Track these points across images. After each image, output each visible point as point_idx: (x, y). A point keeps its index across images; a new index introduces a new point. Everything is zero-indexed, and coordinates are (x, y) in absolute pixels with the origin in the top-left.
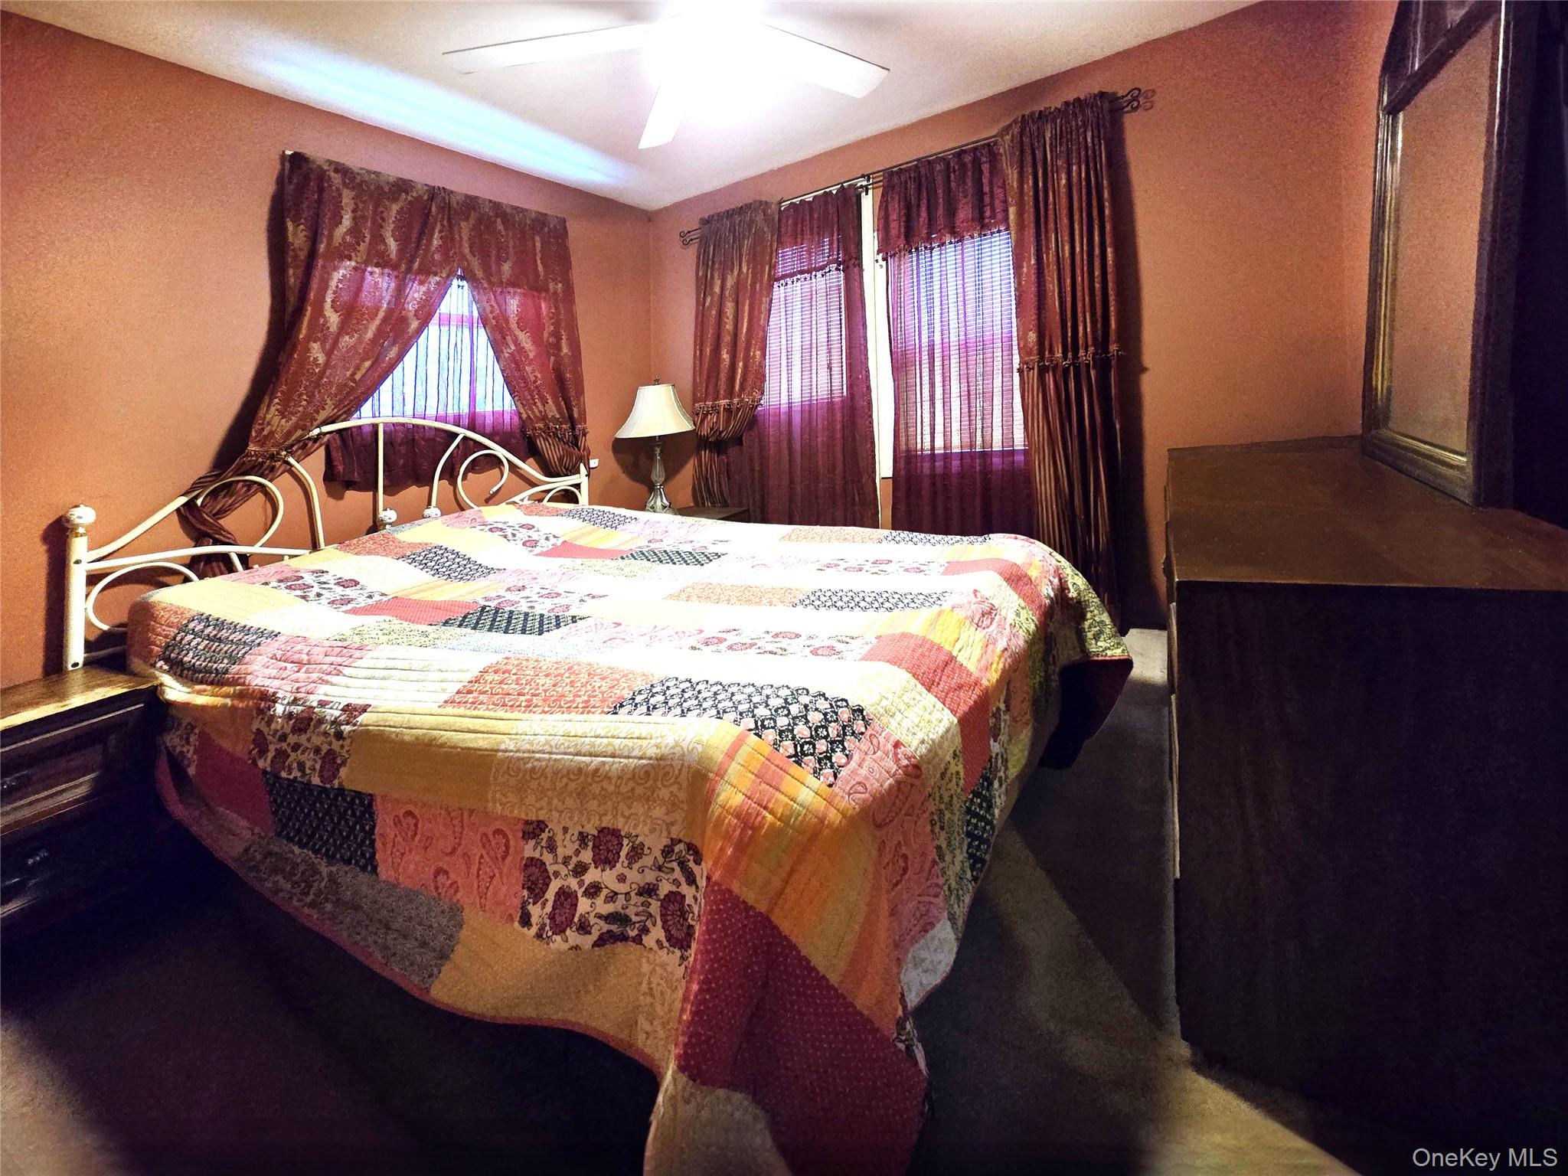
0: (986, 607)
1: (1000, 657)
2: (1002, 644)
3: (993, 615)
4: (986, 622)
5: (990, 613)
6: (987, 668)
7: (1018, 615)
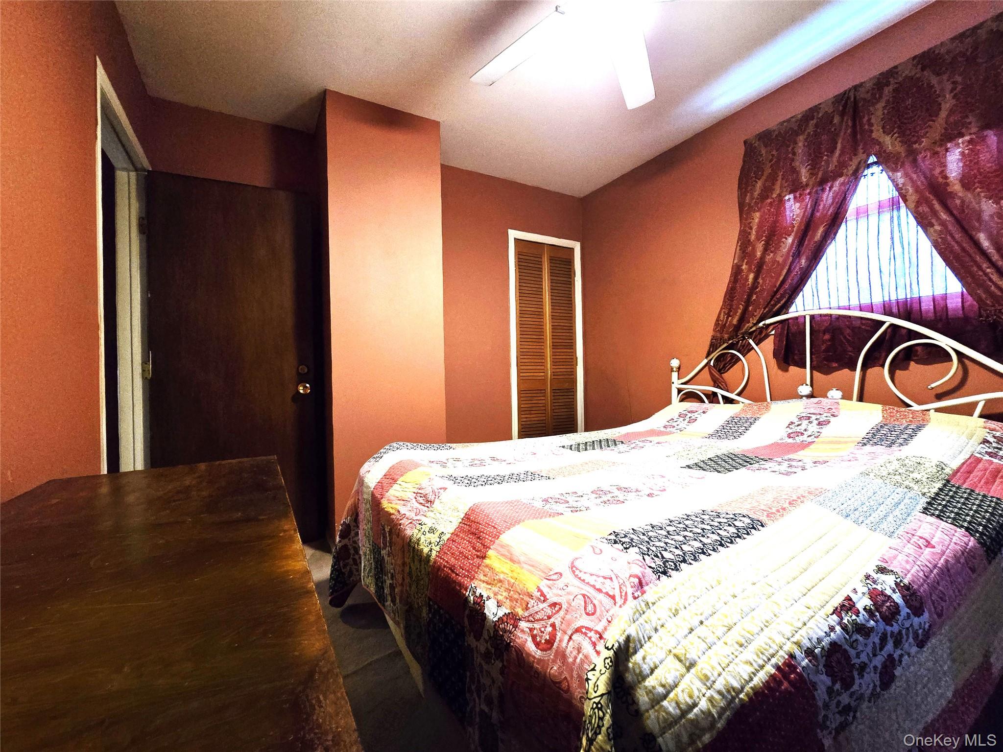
0: (431, 497)
1: (395, 509)
2: (403, 510)
3: (427, 505)
4: (421, 500)
5: (428, 501)
6: (390, 502)
7: (432, 530)
